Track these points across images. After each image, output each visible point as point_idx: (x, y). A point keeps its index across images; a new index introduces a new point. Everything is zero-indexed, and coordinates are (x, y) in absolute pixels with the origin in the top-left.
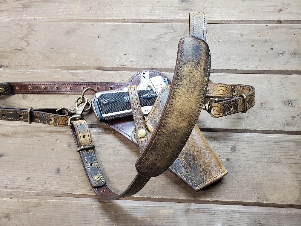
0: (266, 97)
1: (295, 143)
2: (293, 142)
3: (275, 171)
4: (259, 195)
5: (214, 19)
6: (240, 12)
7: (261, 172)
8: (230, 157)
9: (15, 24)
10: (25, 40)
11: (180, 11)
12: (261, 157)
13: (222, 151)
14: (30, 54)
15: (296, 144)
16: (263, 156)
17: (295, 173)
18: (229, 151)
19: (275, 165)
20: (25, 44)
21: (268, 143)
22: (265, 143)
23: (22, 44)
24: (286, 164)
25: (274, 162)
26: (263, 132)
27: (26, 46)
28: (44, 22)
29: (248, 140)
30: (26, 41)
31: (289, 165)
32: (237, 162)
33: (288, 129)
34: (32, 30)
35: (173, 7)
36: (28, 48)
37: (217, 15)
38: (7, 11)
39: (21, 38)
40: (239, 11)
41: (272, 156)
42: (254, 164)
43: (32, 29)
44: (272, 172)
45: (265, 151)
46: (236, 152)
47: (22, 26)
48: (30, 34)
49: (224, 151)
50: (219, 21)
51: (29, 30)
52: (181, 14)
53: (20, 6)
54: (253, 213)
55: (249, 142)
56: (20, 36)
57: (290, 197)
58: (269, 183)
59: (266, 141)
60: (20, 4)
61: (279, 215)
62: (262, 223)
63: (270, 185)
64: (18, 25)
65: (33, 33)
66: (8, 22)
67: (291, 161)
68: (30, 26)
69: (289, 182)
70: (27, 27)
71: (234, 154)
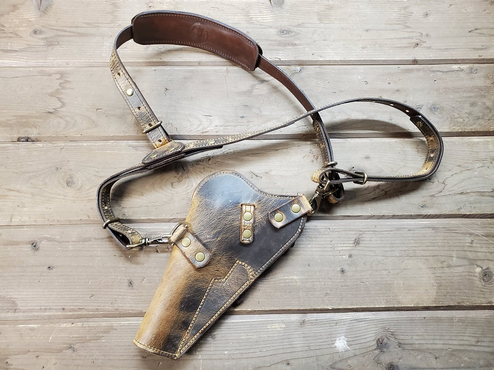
0: (398, 170)
1: (433, 229)
2: (431, 229)
3: (408, 267)
4: (389, 298)
5: (327, 59)
6: (363, 48)
7: (392, 270)
8: (353, 252)
9: (39, 72)
10: (57, 98)
11: (280, 48)
12: (392, 251)
13: (342, 245)
14: (68, 119)
15: (434, 231)
16: (393, 249)
17: (432, 268)
18: (352, 245)
19: (409, 259)
20: (59, 104)
21: (400, 232)
22: (396, 232)
23: (54, 104)
24: (422, 258)
25: (408, 256)
26: (394, 217)
27: (61, 107)
28: (82, 67)
29: (376, 229)
30: (59, 99)
31: (425, 258)
32: (362, 258)
33: (425, 212)
34: (67, 82)
35: (270, 40)
36: (64, 109)
37: (332, 52)
38: (21, 51)
39: (52, 95)
40: (361, 46)
41: (404, 249)
42: (384, 260)
43: (66, 79)
44: (404, 269)
45: (396, 242)
46: (361, 245)
47: (50, 75)
48: (63, 88)
49: (345, 245)
50: (335, 61)
51: (61, 81)
52: (281, 52)
53: (42, 43)
54: (383, 320)
55: (377, 232)
56: (50, 91)
57: (426, 297)
58: (402, 282)
59: (398, 229)
60: (42, 39)
61: (412, 320)
62: (392, 331)
63: (402, 285)
64: (43, 73)
65: (67, 85)
66: (27, 69)
67: (428, 253)
68: (62, 74)
69: (425, 279)
70: (58, 76)
71: (358, 248)
